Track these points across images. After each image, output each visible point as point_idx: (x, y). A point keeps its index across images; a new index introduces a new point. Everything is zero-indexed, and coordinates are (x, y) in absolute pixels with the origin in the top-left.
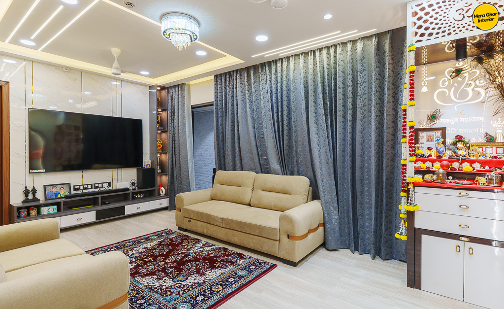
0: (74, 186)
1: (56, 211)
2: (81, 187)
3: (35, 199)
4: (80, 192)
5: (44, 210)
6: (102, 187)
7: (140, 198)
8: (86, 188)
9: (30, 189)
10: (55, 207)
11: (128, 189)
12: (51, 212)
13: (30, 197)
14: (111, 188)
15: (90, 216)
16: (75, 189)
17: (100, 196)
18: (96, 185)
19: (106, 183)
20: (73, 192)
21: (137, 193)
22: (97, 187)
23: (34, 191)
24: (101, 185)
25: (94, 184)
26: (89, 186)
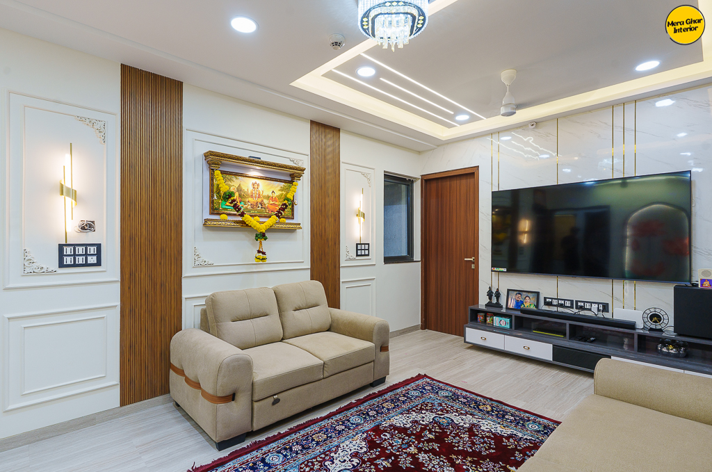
0: (545, 298)
1: (508, 326)
2: (555, 302)
3: (498, 305)
4: (554, 309)
5: (497, 321)
6: (590, 310)
7: (668, 354)
8: (562, 306)
9: (494, 291)
10: (508, 320)
11: (632, 326)
12: (503, 325)
13: (494, 301)
14: (608, 315)
15: (544, 350)
16: (547, 304)
17: (568, 322)
18: (579, 304)
19: (598, 303)
20: (543, 307)
21: (665, 342)
22: (582, 308)
23: (498, 295)
24: (588, 306)
25: (577, 302)
26: (568, 304)
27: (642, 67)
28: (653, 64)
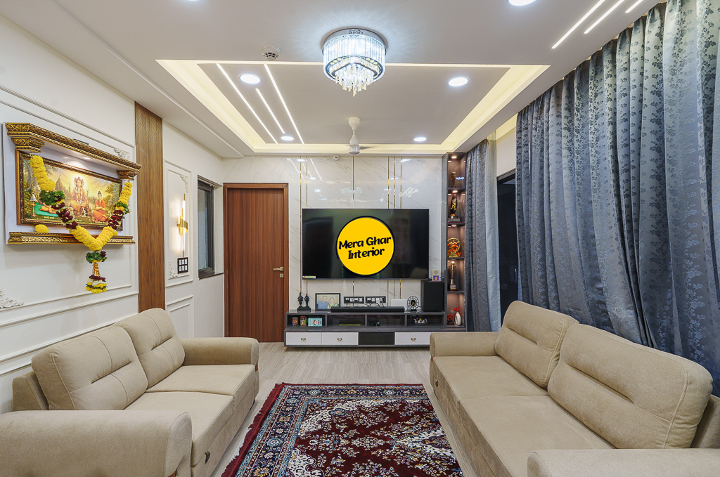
0: (345, 298)
1: (321, 325)
2: (352, 300)
3: (308, 308)
4: (351, 305)
5: (311, 322)
6: (375, 302)
7: (421, 324)
8: (357, 302)
9: (304, 296)
10: (321, 320)
11: (402, 310)
12: (317, 325)
13: (304, 305)
14: (385, 305)
15: (351, 338)
16: (347, 302)
17: (366, 314)
18: (368, 299)
19: (380, 297)
20: (343, 305)
21: (418, 317)
22: (370, 302)
23: (307, 300)
24: (373, 300)
25: (366, 298)
26: (361, 300)
27: (417, 139)
28: (423, 139)
